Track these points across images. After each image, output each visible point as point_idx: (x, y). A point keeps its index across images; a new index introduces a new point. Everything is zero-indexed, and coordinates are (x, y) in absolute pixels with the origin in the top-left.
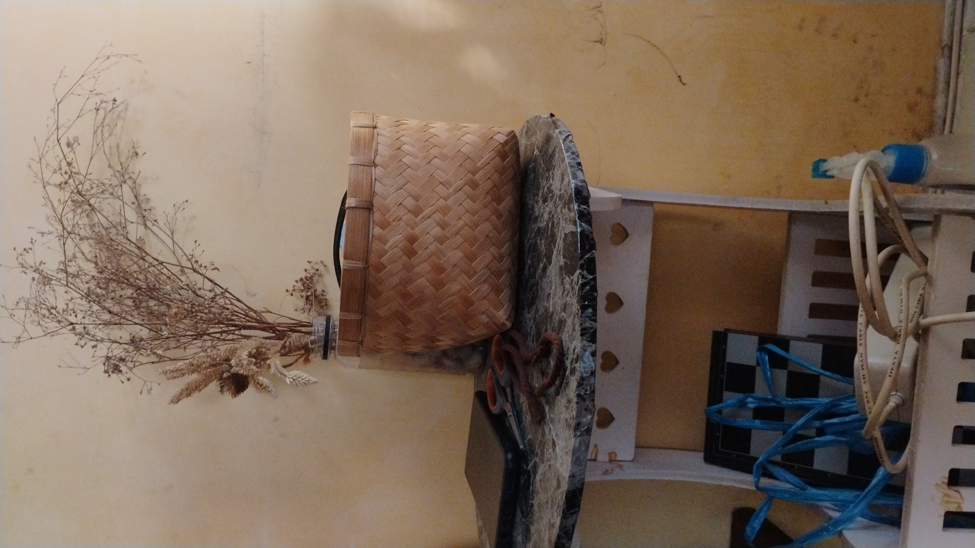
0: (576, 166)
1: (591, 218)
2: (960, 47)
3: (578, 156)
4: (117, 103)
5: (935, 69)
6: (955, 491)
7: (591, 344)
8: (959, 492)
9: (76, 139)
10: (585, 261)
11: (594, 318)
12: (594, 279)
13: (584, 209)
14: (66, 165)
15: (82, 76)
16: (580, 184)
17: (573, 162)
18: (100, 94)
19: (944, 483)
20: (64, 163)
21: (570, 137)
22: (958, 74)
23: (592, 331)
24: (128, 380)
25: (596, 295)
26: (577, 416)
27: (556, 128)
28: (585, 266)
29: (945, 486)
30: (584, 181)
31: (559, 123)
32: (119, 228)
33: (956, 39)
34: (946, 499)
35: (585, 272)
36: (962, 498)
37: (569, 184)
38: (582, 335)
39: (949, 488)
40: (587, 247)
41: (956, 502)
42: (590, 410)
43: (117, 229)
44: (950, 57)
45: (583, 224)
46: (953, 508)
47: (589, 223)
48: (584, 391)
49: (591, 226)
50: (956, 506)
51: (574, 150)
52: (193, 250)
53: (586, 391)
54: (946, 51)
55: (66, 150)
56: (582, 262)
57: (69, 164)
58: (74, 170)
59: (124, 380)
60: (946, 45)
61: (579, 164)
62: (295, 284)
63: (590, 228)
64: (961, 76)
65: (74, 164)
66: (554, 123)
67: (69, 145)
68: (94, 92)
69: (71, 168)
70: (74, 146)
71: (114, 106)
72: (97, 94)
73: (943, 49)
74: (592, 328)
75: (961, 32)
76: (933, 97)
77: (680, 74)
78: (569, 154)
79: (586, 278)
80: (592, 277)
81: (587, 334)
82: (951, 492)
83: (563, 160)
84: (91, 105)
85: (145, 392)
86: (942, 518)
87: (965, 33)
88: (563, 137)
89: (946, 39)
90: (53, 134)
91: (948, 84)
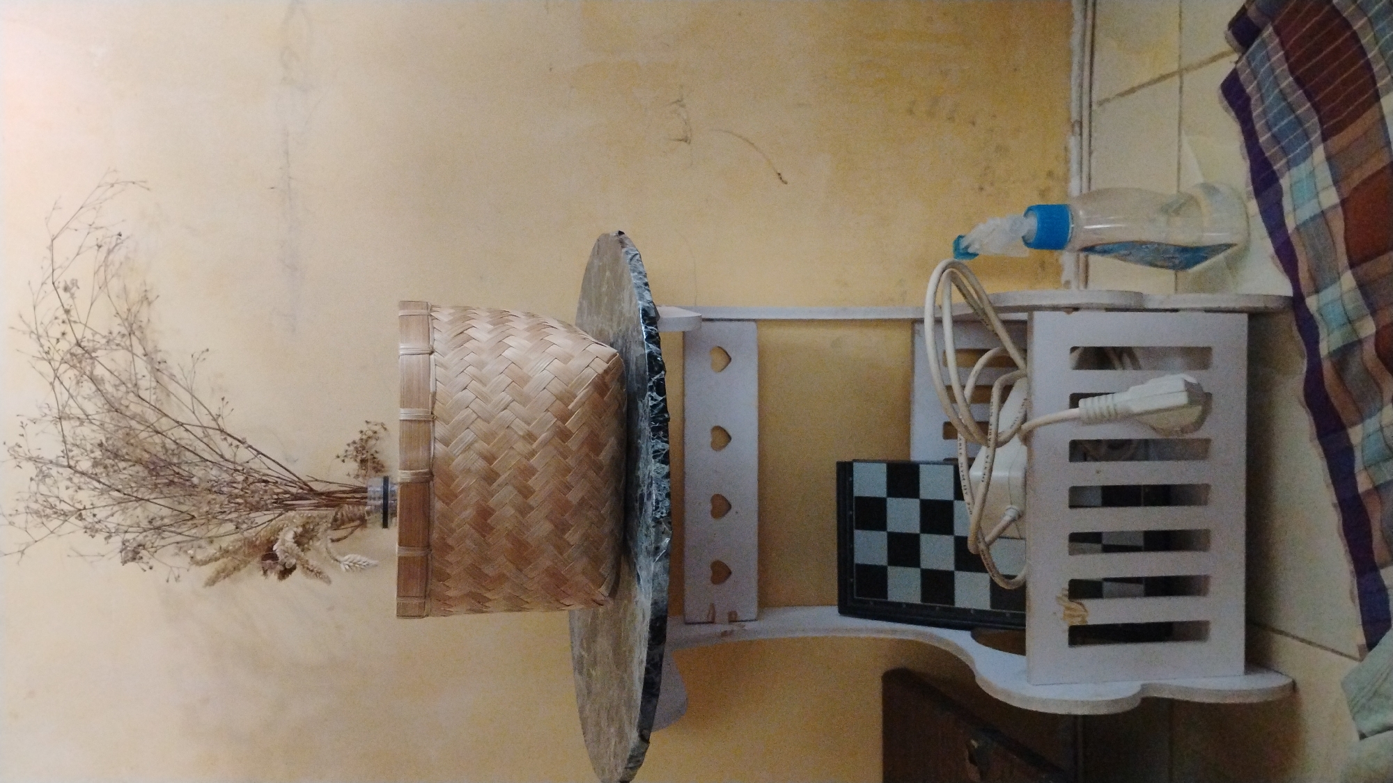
0: (643, 286)
1: (660, 338)
2: (1090, 123)
3: (645, 276)
4: (122, 238)
5: (1066, 149)
6: (1078, 603)
7: (663, 466)
8: (1081, 604)
9: (75, 283)
10: (654, 382)
11: (666, 439)
12: (664, 400)
13: (651, 329)
14: (63, 312)
15: (81, 208)
16: (647, 305)
17: (639, 282)
18: (102, 228)
19: (1065, 595)
20: (61, 311)
21: (638, 257)
22: (1090, 153)
23: (664, 452)
24: (151, 568)
25: (666, 416)
26: (655, 541)
27: (623, 247)
28: (655, 388)
29: (1067, 599)
30: (652, 302)
31: (627, 242)
32: (129, 385)
33: (1086, 113)
34: (1068, 612)
35: (655, 393)
36: (1086, 611)
37: (636, 305)
38: (654, 457)
39: (1070, 601)
40: (656, 369)
41: (1079, 616)
42: (667, 533)
43: (127, 387)
44: (1081, 134)
45: (650, 345)
46: (1077, 622)
47: (658, 344)
48: (659, 513)
49: (659, 347)
50: (1080, 619)
51: (641, 269)
52: (220, 408)
53: (662, 513)
54: (1077, 129)
55: (65, 296)
56: (651, 384)
57: (67, 312)
58: (72, 319)
59: (146, 567)
60: (1076, 121)
61: (646, 284)
62: (347, 448)
63: (658, 349)
64: (1094, 155)
65: (73, 313)
66: (622, 242)
67: (66, 289)
68: (94, 226)
69: (69, 316)
70: (73, 291)
71: (119, 241)
72: (97, 228)
73: (1073, 126)
74: (664, 450)
75: (1090, 106)
76: (1066, 180)
77: (779, 172)
78: (636, 274)
79: (656, 400)
80: (662, 398)
81: (659, 456)
82: (1074, 605)
83: (630, 280)
84: (91, 241)
85: (172, 580)
86: (1067, 634)
87: (1094, 107)
88: (630, 256)
89: (1075, 116)
90: (48, 277)
91: (1081, 164)
